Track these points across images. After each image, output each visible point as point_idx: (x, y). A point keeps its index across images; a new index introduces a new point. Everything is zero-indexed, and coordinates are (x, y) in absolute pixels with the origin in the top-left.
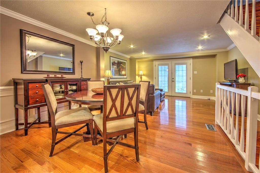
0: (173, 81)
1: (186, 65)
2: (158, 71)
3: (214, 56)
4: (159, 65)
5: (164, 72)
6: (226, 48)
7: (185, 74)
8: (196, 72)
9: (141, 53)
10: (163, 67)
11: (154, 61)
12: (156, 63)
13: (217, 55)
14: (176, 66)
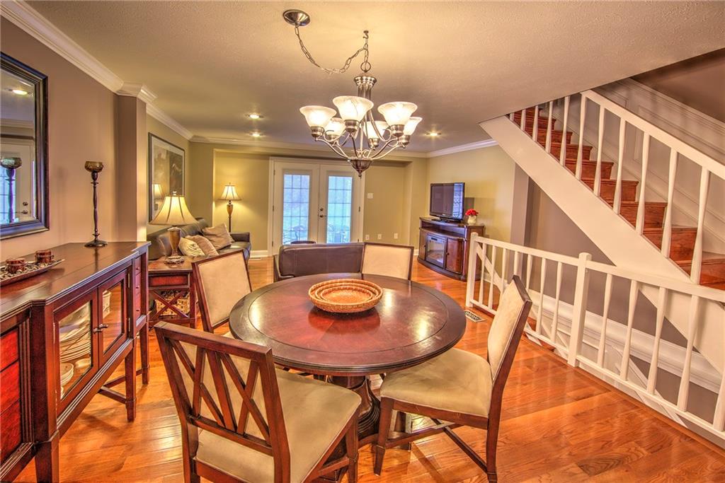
0: (321, 216)
1: (351, 178)
2: (283, 188)
3: (403, 164)
4: (285, 171)
5: (299, 190)
6: (427, 152)
7: (349, 200)
8: (370, 196)
9: (248, 135)
10: (297, 178)
11: (271, 158)
12: (275, 165)
13: (412, 164)
14: (330, 177)
